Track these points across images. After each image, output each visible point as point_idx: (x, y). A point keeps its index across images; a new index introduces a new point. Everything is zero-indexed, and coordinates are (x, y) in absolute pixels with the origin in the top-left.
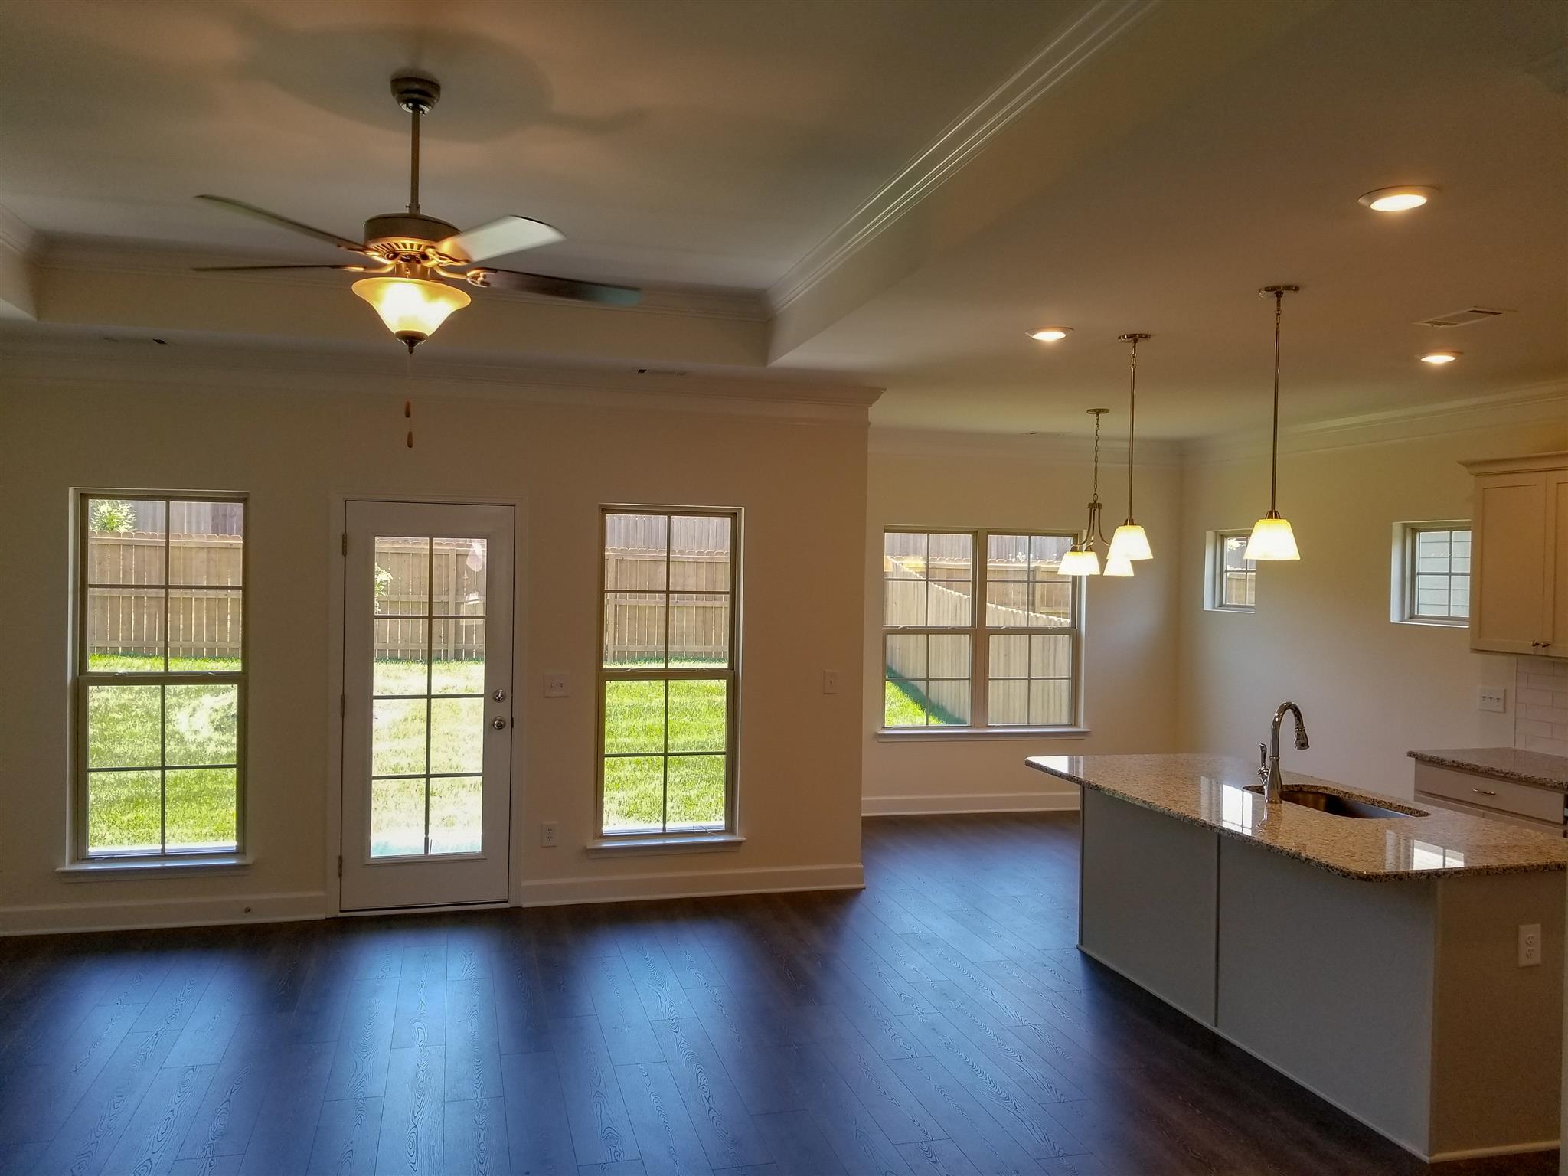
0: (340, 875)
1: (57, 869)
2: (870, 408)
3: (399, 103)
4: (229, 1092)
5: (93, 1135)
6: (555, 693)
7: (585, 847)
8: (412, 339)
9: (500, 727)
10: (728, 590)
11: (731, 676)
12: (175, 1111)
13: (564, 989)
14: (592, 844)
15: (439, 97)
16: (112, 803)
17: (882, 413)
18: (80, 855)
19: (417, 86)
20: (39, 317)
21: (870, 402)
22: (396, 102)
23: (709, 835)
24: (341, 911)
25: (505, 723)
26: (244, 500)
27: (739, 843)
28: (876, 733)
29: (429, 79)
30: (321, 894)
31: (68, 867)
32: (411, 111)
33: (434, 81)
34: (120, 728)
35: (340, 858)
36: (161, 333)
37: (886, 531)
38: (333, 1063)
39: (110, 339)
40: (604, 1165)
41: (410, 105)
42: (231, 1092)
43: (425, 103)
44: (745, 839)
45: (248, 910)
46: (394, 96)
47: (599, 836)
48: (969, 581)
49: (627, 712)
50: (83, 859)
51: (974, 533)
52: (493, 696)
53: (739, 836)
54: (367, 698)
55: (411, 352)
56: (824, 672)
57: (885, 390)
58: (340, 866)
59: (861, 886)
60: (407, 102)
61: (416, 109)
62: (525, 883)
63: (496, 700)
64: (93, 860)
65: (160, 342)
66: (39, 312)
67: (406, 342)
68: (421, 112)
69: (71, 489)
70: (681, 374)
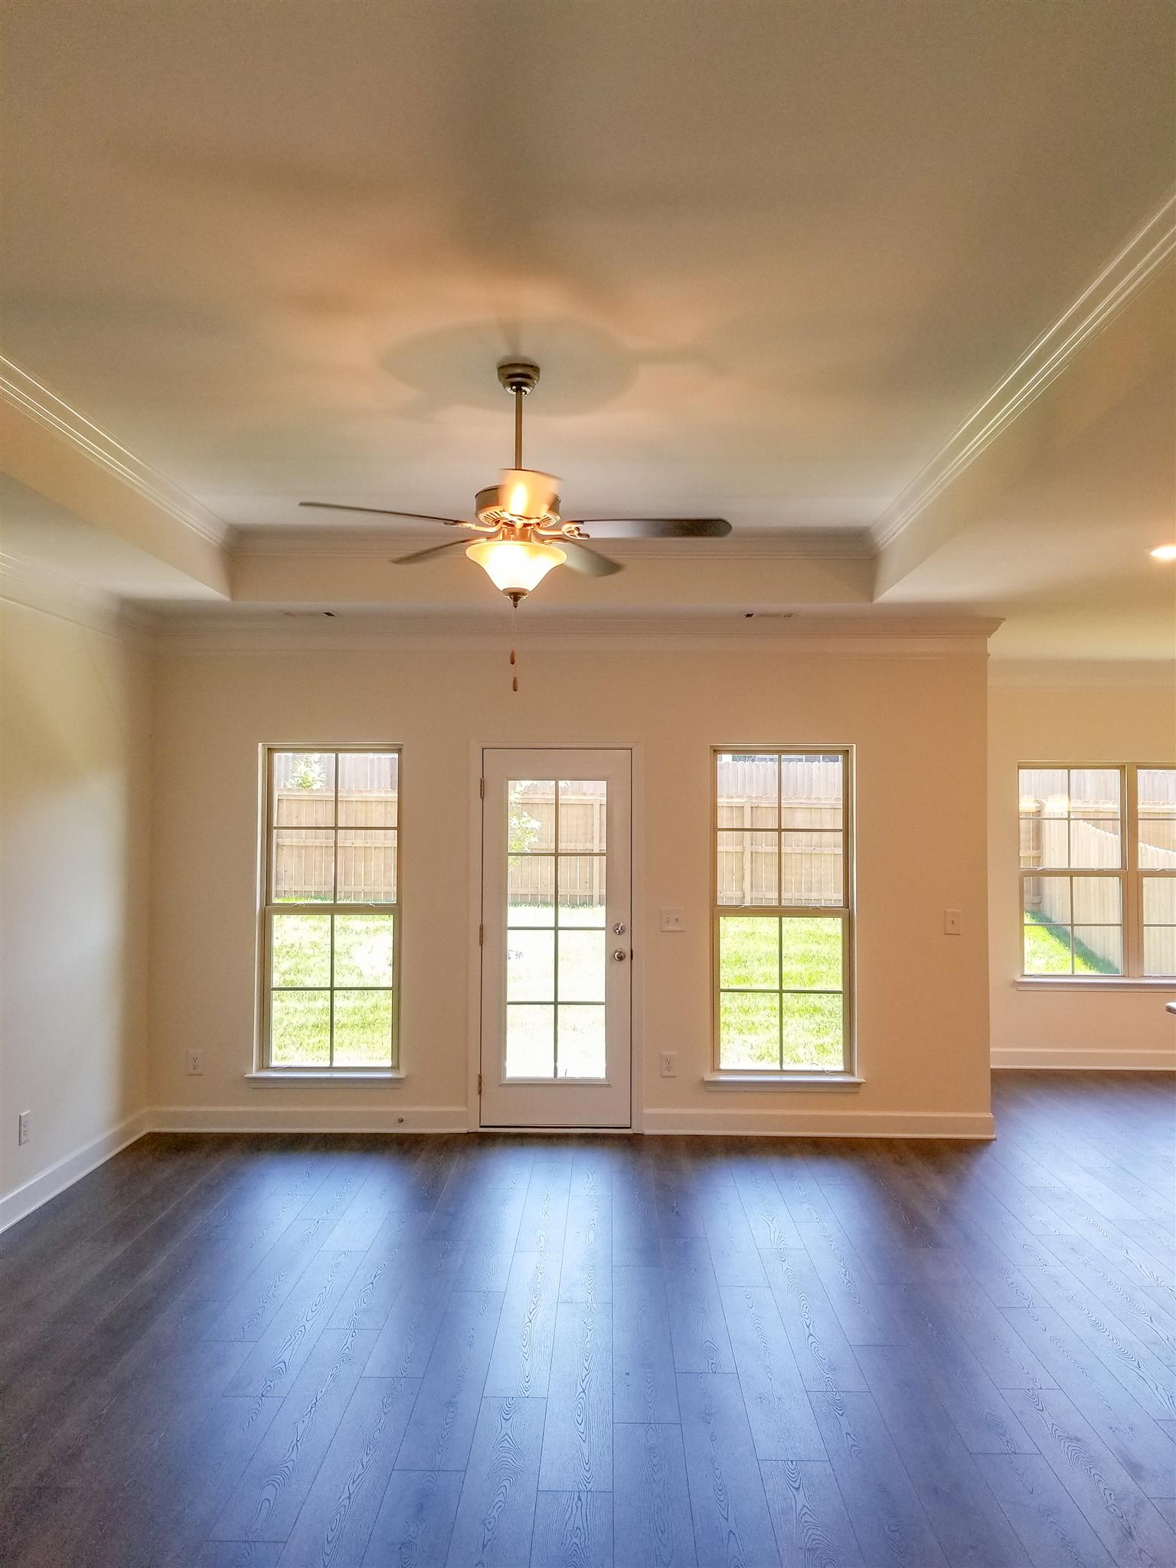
0: (480, 1092)
1: (245, 1076)
2: (988, 639)
3: (505, 388)
4: (373, 1276)
5: (261, 1301)
6: (671, 928)
7: (703, 1079)
8: (516, 595)
9: (621, 958)
10: (841, 828)
11: (846, 913)
12: (328, 1288)
13: (677, 1212)
14: (710, 1077)
15: (539, 377)
16: (301, 1027)
17: (1002, 644)
18: (264, 1065)
19: (519, 371)
20: (233, 598)
21: (990, 633)
22: (501, 386)
23: (827, 1075)
24: (481, 1127)
25: (625, 957)
26: (399, 751)
27: (858, 1084)
28: (1014, 981)
29: (529, 364)
30: (463, 1109)
31: (255, 1074)
32: (515, 393)
33: (533, 364)
34: (310, 963)
35: (480, 1076)
36: (330, 606)
37: (1020, 768)
38: (463, 1260)
39: (289, 614)
40: (700, 1375)
41: (514, 387)
42: (375, 1276)
43: (526, 385)
44: (864, 1081)
45: (401, 1121)
46: (500, 380)
47: (716, 1069)
48: (1118, 819)
49: (763, 959)
50: (267, 1068)
51: (1122, 768)
52: (615, 929)
53: (858, 1077)
54: (502, 928)
55: (516, 607)
56: (945, 911)
57: (1004, 620)
58: (480, 1084)
59: (994, 1136)
60: (512, 384)
61: (519, 390)
62: (646, 1111)
63: (615, 932)
64: (275, 1069)
65: (329, 614)
66: (233, 594)
67: (511, 598)
68: (524, 393)
69: (260, 744)
70: (789, 616)
